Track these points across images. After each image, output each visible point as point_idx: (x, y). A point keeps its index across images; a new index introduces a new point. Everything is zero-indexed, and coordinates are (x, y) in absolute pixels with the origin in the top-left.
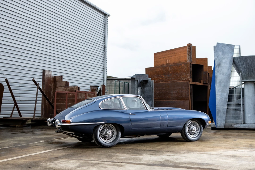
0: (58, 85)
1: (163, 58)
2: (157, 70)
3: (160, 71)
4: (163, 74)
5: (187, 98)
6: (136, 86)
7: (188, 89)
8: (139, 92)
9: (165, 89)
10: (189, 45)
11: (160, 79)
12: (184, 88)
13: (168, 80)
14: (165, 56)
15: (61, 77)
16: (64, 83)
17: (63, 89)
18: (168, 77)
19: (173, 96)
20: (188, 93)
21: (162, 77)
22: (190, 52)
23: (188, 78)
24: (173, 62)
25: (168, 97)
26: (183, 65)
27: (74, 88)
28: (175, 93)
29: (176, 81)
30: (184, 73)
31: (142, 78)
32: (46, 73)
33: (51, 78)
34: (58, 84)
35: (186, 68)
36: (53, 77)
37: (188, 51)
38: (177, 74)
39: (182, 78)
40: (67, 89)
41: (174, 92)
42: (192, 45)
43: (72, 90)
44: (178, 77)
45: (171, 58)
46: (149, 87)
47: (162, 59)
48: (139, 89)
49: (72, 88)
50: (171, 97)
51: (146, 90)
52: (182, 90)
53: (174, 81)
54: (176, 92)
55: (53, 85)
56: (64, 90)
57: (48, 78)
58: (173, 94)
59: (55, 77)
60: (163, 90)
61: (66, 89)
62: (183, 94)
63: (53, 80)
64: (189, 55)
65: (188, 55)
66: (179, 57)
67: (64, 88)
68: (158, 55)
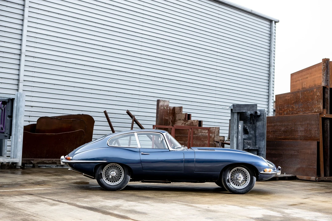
0: (177, 119)
1: (299, 80)
2: (287, 98)
3: (290, 99)
4: (293, 104)
5: (317, 137)
6: (236, 120)
7: (318, 125)
8: (241, 128)
9: (290, 125)
10: (324, 61)
11: (290, 111)
12: (313, 122)
13: (299, 112)
14: (302, 78)
15: (180, 108)
16: (183, 116)
17: (183, 123)
18: (299, 108)
19: (300, 134)
20: (318, 131)
21: (293, 108)
22: (326, 71)
23: (320, 109)
24: (308, 85)
25: (294, 136)
26: (315, 91)
27: (194, 122)
28: (303, 131)
29: (307, 113)
30: (316, 102)
31: (244, 109)
32: (161, 104)
33: (168, 110)
34: (178, 117)
35: (318, 94)
36: (172, 108)
37: (323, 70)
38: (308, 103)
39: (313, 109)
40: (187, 123)
41: (302, 129)
42: (330, 60)
43: (192, 124)
44: (310, 108)
45: (307, 79)
46: (262, 122)
47: (298, 82)
48: (241, 124)
49: (191, 122)
50: (298, 136)
52: (310, 126)
53: (305, 113)
54: (304, 129)
55: (171, 119)
56: (183, 124)
57: (163, 109)
58: (301, 131)
59: (174, 108)
60: (289, 125)
61: (185, 123)
62: (312, 132)
63: (171, 112)
64: (324, 74)
65: (323, 75)
66: (315, 78)
67: (183, 121)
68: (295, 76)
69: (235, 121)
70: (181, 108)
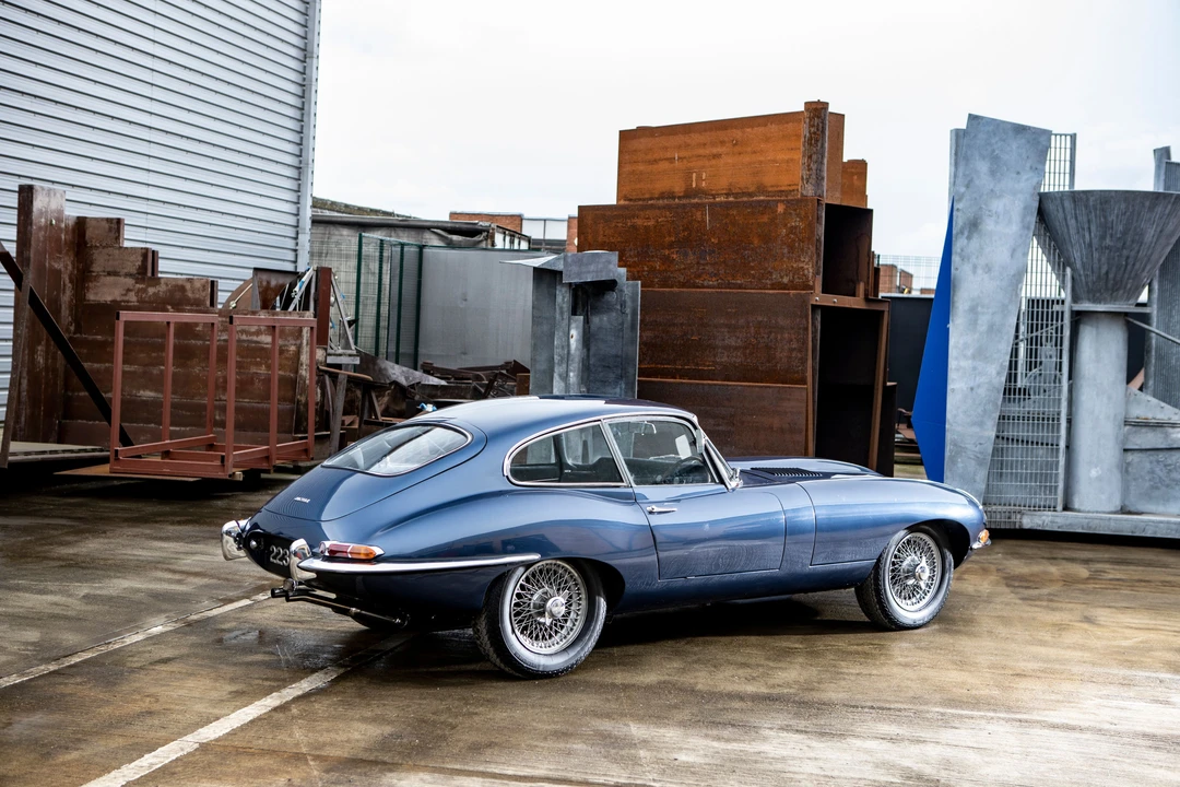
0: (97, 268)
1: (671, 160)
2: (639, 222)
3: (655, 227)
4: (671, 246)
5: (798, 372)
6: (562, 313)
7: (801, 331)
9: (682, 324)
10: (816, 109)
11: (652, 270)
12: (782, 321)
13: (699, 276)
14: (683, 153)
15: (114, 226)
16: (132, 258)
17: (129, 290)
18: (698, 263)
19: (725, 359)
20: (800, 351)
21: (666, 260)
22: (819, 145)
23: (804, 275)
24: (722, 183)
25: (697, 364)
26: (781, 208)
27: (188, 286)
28: (736, 348)
29: (740, 287)
30: (786, 251)
31: (589, 272)
32: (39, 203)
33: (60, 229)
34: (100, 262)
35: (795, 222)
36: (71, 223)
37: (810, 139)
38: (745, 249)
39: (771, 273)
40: (151, 290)
41: (732, 342)
43: (178, 295)
44: (752, 268)
45: (714, 162)
46: (614, 314)
47: (664, 165)
49: (177, 286)
50: (715, 363)
51: (600, 328)
52: (771, 332)
53: (729, 286)
54: (739, 343)
55: (70, 267)
56: (133, 294)
57: (46, 227)
58: (727, 348)
59: (81, 222)
60: (674, 325)
61: (144, 291)
62: (778, 355)
63: (69, 237)
64: (814, 157)
65: (810, 157)
66: (761, 162)
67: (130, 282)
68: (642, 143)
69: (558, 316)
70: (116, 225)
